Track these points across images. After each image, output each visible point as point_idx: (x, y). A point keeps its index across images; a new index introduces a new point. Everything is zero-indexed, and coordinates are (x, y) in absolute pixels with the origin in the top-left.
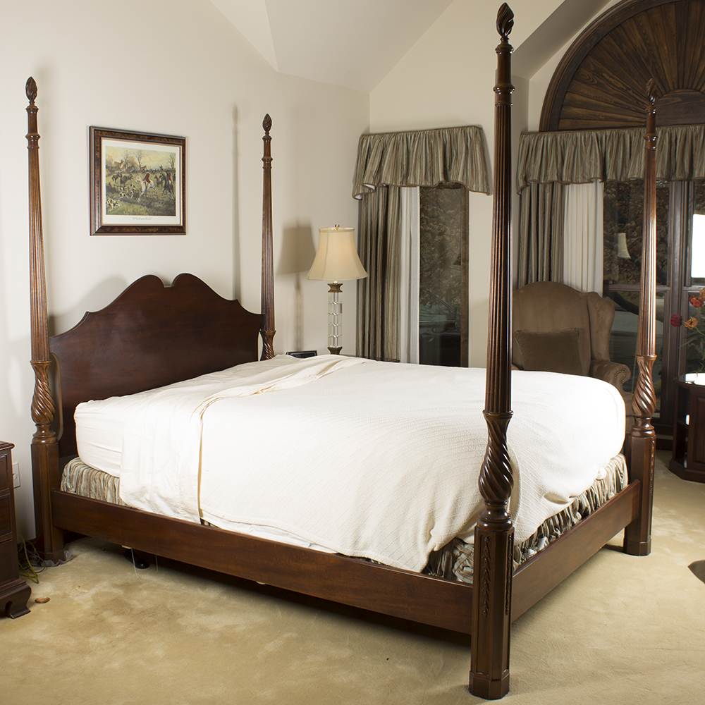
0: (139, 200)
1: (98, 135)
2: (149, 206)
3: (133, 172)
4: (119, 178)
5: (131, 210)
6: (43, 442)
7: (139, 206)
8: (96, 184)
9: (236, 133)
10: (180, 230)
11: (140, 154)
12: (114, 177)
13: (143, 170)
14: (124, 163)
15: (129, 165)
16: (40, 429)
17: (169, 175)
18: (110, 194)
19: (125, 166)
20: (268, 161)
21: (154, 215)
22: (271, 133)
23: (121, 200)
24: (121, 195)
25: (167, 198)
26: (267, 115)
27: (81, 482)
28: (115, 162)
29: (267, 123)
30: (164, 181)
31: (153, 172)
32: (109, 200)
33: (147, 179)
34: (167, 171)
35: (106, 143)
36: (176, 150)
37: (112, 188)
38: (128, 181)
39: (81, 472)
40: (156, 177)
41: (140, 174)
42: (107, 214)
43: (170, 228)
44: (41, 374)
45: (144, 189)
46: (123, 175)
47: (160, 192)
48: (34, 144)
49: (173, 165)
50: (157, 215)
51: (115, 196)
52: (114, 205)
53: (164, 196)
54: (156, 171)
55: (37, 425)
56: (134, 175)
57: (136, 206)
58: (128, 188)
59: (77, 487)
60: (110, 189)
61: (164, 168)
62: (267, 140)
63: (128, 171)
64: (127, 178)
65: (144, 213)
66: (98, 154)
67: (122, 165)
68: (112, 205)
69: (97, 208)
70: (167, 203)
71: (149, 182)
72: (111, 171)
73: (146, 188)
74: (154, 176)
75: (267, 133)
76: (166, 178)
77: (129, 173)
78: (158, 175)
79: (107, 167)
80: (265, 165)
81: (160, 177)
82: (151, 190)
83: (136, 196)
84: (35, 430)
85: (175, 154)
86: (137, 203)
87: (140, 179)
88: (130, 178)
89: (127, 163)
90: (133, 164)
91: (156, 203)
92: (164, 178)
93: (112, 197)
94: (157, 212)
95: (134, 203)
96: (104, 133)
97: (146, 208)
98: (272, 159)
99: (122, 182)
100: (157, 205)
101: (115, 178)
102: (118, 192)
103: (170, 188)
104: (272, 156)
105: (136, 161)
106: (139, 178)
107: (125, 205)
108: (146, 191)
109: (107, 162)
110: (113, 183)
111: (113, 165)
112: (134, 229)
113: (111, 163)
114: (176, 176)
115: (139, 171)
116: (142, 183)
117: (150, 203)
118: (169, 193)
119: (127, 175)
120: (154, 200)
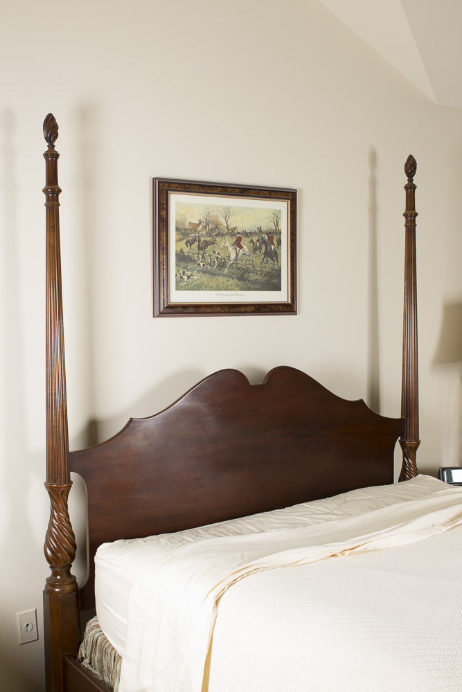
0: (226, 271)
1: (164, 189)
2: (241, 278)
3: (218, 235)
4: (197, 243)
5: (213, 283)
6: (57, 590)
7: (225, 279)
8: (162, 251)
9: (373, 183)
10: (288, 308)
11: (227, 213)
12: (188, 241)
13: (232, 232)
14: (204, 224)
15: (211, 226)
16: (55, 574)
17: (271, 239)
18: (183, 264)
19: (205, 227)
20: (411, 217)
21: (249, 289)
22: (416, 180)
23: (199, 271)
24: (199, 264)
25: (268, 267)
26: (411, 156)
27: (95, 653)
28: (190, 223)
29: (411, 167)
30: (264, 247)
31: (247, 234)
32: (181, 271)
33: (238, 243)
34: (268, 233)
35: (175, 199)
36: (282, 206)
37: (184, 256)
38: (210, 247)
39: (95, 638)
40: (252, 241)
41: (228, 237)
42: (177, 289)
43: (273, 307)
44: (56, 503)
45: (233, 256)
46: (202, 239)
47: (258, 259)
48: (53, 200)
49: (277, 224)
50: (254, 290)
51: (190, 265)
52: (188, 277)
53: (263, 265)
54: (251, 233)
55: (51, 567)
56: (218, 239)
57: (221, 279)
58: (210, 256)
59: (91, 658)
60: (181, 257)
61: (264, 229)
62: (411, 189)
63: (209, 234)
64: (207, 244)
65: (233, 287)
66: (163, 213)
67: (201, 227)
68: (185, 278)
69: (162, 282)
70: (268, 274)
71: (241, 247)
72: (183, 234)
73: (237, 255)
74: (250, 239)
75: (410, 180)
76: (266, 242)
77: (211, 236)
78: (255, 239)
79: (177, 229)
80: (407, 222)
81: (258, 240)
82: (244, 258)
83: (222, 265)
84: (49, 573)
85: (280, 211)
86: (223, 275)
87: (228, 244)
88: (213, 243)
89: (207, 224)
90: (217, 224)
91: (252, 275)
92: (264, 242)
93: (185, 268)
94: (252, 286)
95: (219, 275)
96: (173, 186)
97: (236, 281)
98: (416, 214)
99: (199, 248)
100: (253, 277)
101: (189, 243)
102: (194, 261)
103: (274, 255)
104: (416, 211)
105: (222, 221)
106: (228, 242)
107: (205, 278)
108: (236, 259)
109: (177, 222)
110: (186, 250)
111: (187, 226)
112: (219, 309)
113: (183, 224)
114: (282, 239)
115: (226, 234)
116: (231, 249)
117: (242, 275)
118: (270, 261)
119: (208, 239)
120: (247, 271)
